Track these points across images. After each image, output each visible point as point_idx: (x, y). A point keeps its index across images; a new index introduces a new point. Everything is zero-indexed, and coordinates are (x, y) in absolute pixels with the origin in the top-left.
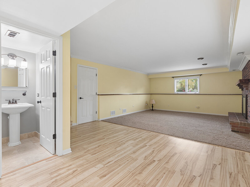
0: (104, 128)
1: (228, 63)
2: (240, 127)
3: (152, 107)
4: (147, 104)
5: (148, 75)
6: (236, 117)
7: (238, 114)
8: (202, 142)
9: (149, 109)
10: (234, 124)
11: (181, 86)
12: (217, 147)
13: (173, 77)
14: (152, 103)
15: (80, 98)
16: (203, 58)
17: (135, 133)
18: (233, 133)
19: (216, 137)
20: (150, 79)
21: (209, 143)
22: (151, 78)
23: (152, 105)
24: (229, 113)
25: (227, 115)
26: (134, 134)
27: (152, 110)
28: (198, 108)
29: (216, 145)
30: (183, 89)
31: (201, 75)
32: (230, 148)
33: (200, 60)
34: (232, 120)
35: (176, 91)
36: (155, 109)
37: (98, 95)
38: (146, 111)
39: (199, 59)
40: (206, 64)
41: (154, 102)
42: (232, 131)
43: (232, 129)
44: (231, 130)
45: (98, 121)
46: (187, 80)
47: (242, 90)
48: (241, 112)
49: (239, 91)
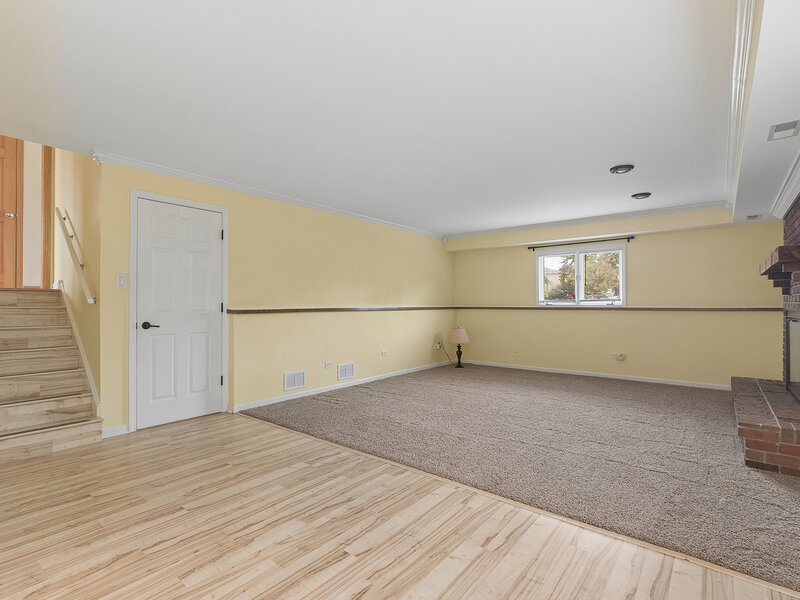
0: (225, 447)
1: (728, 189)
2: (782, 449)
3: (459, 354)
4: (439, 344)
5: (445, 239)
6: (760, 398)
7: (769, 386)
8: (611, 529)
9: (446, 362)
10: (759, 434)
11: (562, 280)
12: (679, 563)
13: (533, 248)
14: (457, 342)
15: (146, 326)
16: (630, 167)
17: (335, 477)
18: (755, 474)
19: (678, 499)
20: (453, 255)
21: (644, 539)
22: (456, 251)
23: (459, 347)
24: (735, 381)
25: (727, 386)
26: (331, 478)
27: (459, 365)
28: (622, 358)
29: (677, 549)
30: (568, 291)
31: (629, 239)
32: (743, 571)
33: (621, 176)
34: (745, 418)
35: (541, 298)
36: (470, 361)
37: (229, 312)
38: (434, 369)
39: (615, 169)
40: (648, 195)
41: (463, 338)
42: (748, 463)
43: (748, 454)
44: (742, 457)
45: (229, 414)
46: (582, 256)
47: (786, 292)
48: (780, 377)
49: (776, 296)
